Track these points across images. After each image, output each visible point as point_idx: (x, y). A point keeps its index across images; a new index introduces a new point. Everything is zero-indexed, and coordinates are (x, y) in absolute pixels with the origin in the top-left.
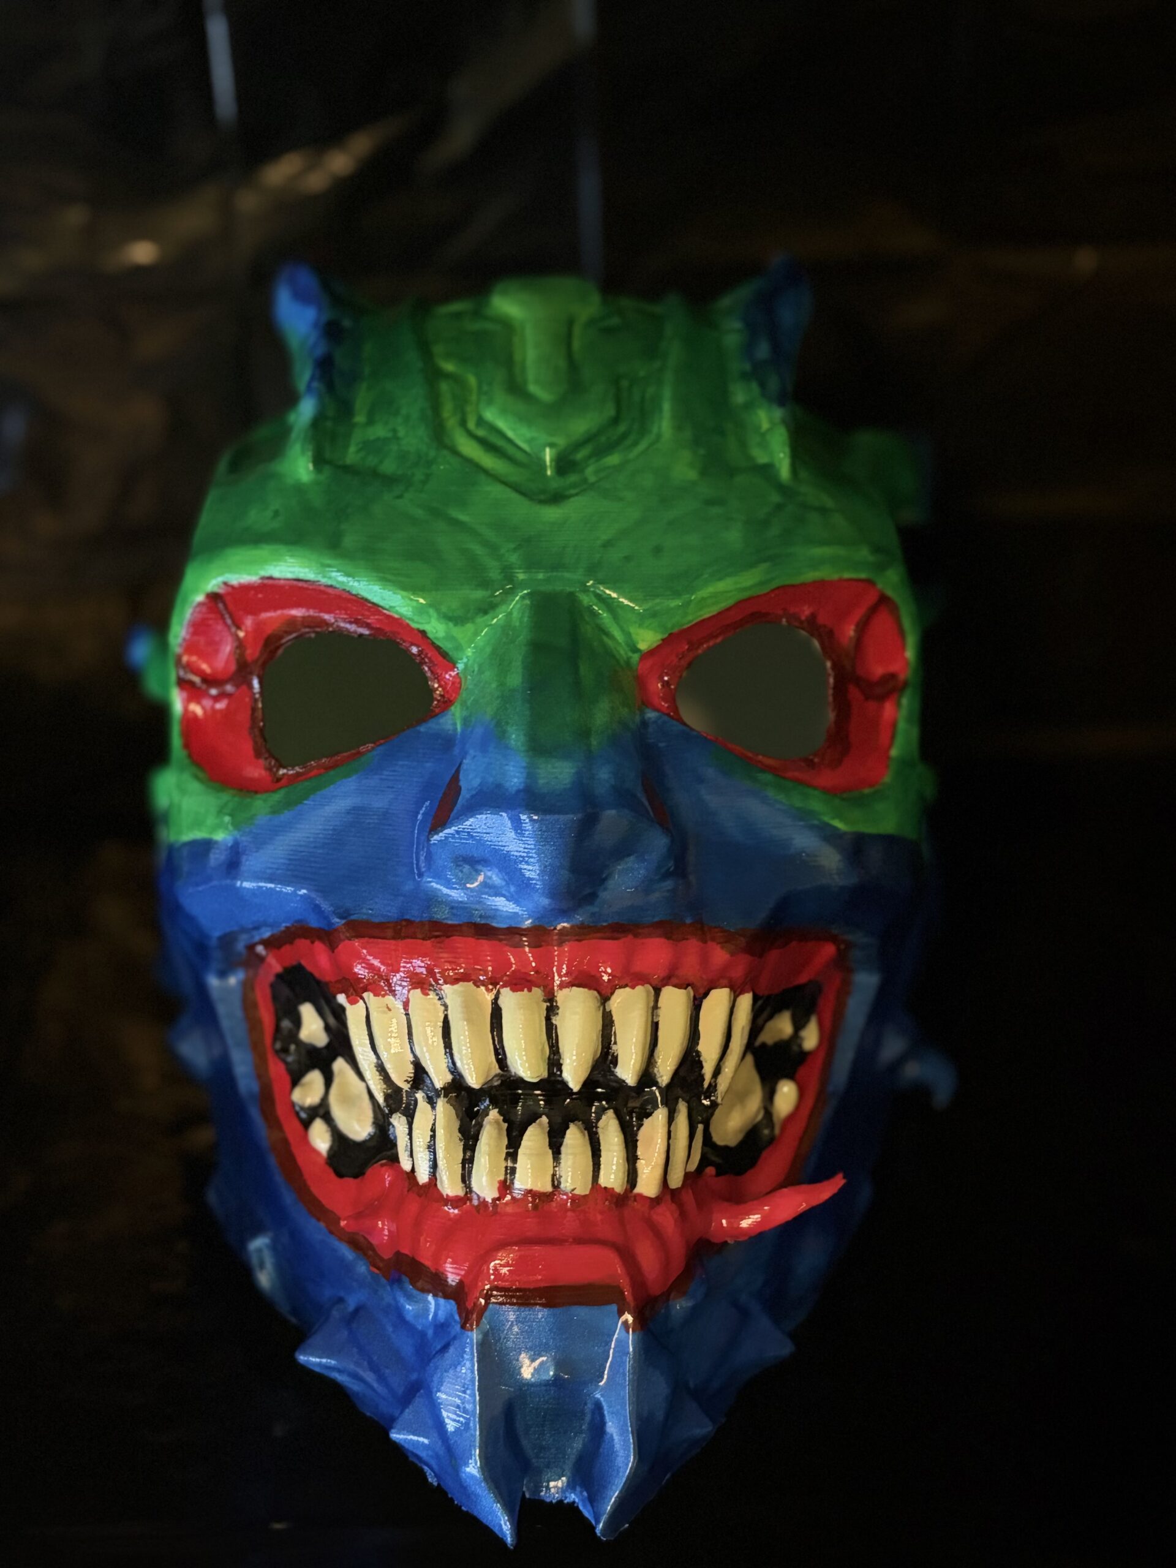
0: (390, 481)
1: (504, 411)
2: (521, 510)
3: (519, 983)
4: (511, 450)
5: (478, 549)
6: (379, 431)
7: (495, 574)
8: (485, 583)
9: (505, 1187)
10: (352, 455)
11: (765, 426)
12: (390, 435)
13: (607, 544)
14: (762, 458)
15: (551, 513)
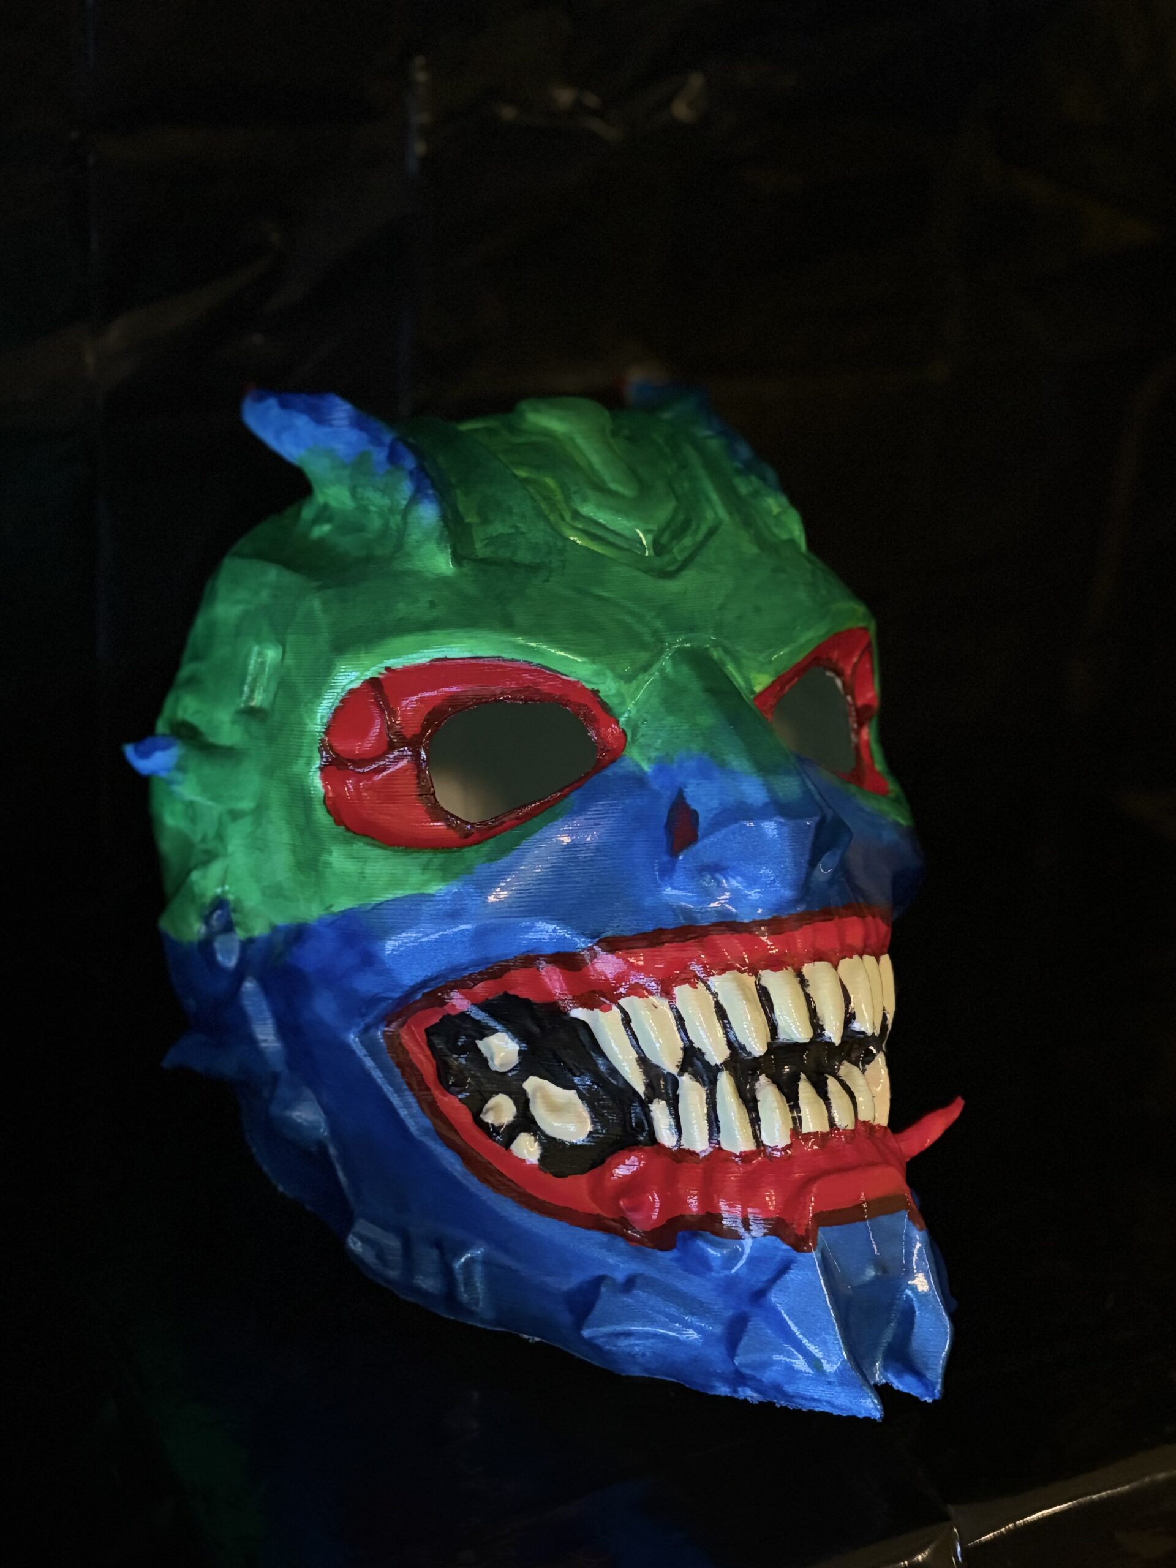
0: (532, 569)
1: (599, 506)
2: (650, 585)
3: (775, 964)
4: (612, 538)
5: (629, 619)
6: (498, 528)
7: (648, 638)
8: (644, 646)
9: (796, 1132)
10: (481, 549)
11: (776, 510)
12: (512, 531)
13: (722, 607)
14: (785, 536)
15: (672, 586)
